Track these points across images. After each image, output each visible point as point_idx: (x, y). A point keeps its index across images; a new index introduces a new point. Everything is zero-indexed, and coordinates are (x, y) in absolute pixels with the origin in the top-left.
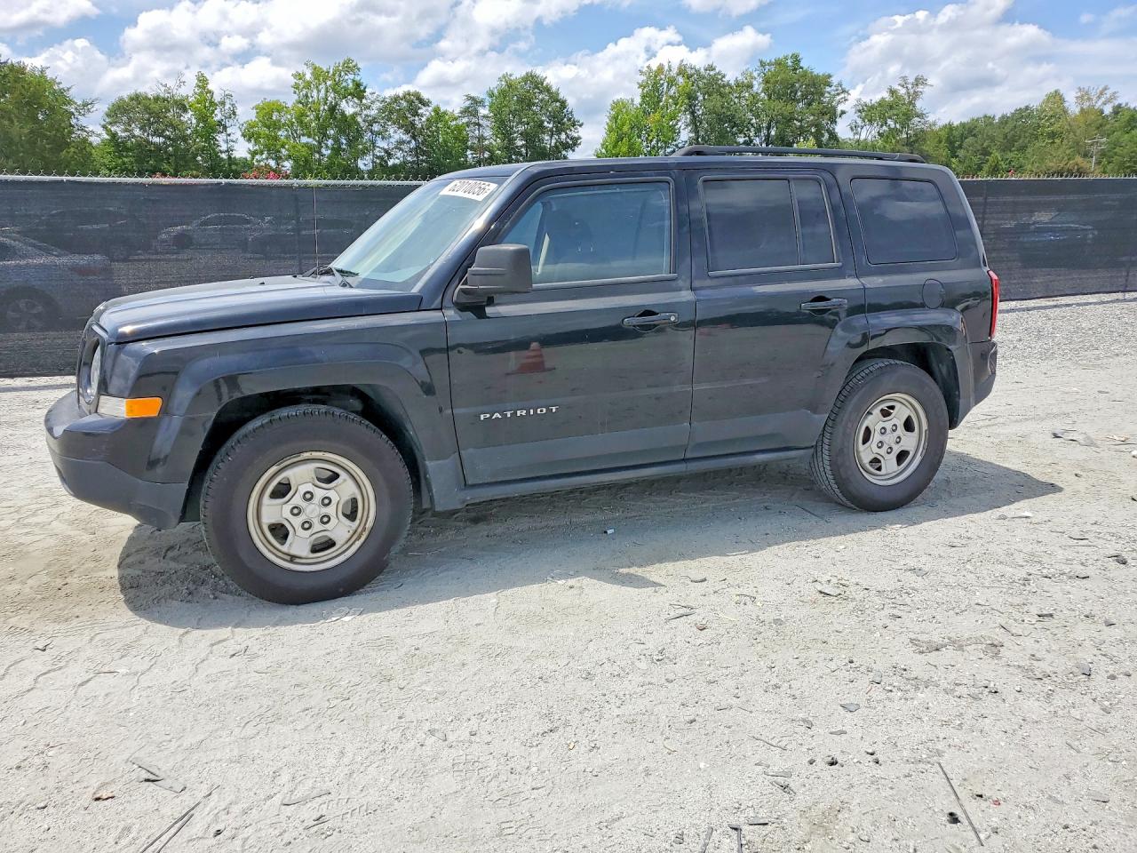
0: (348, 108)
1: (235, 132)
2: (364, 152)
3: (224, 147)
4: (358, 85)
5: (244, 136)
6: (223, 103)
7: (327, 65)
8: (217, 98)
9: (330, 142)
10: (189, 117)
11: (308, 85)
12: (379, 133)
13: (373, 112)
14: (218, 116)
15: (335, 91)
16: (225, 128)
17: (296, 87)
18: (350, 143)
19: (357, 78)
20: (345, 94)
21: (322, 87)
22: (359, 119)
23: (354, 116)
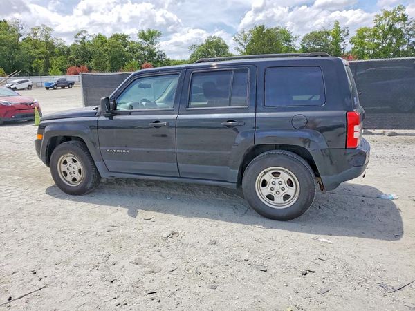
0: (398, 26)
1: (347, 41)
2: (404, 44)
3: (342, 47)
4: (404, 15)
5: (350, 42)
6: (344, 31)
7: (389, 9)
8: (342, 29)
9: (388, 41)
10: (330, 37)
11: (381, 19)
12: (412, 35)
13: (411, 26)
14: (342, 35)
15: (393, 20)
16: (344, 40)
17: (376, 20)
18: (397, 41)
19: (404, 13)
20: (398, 20)
21: (388, 18)
22: (403, 30)
23: (400, 29)
